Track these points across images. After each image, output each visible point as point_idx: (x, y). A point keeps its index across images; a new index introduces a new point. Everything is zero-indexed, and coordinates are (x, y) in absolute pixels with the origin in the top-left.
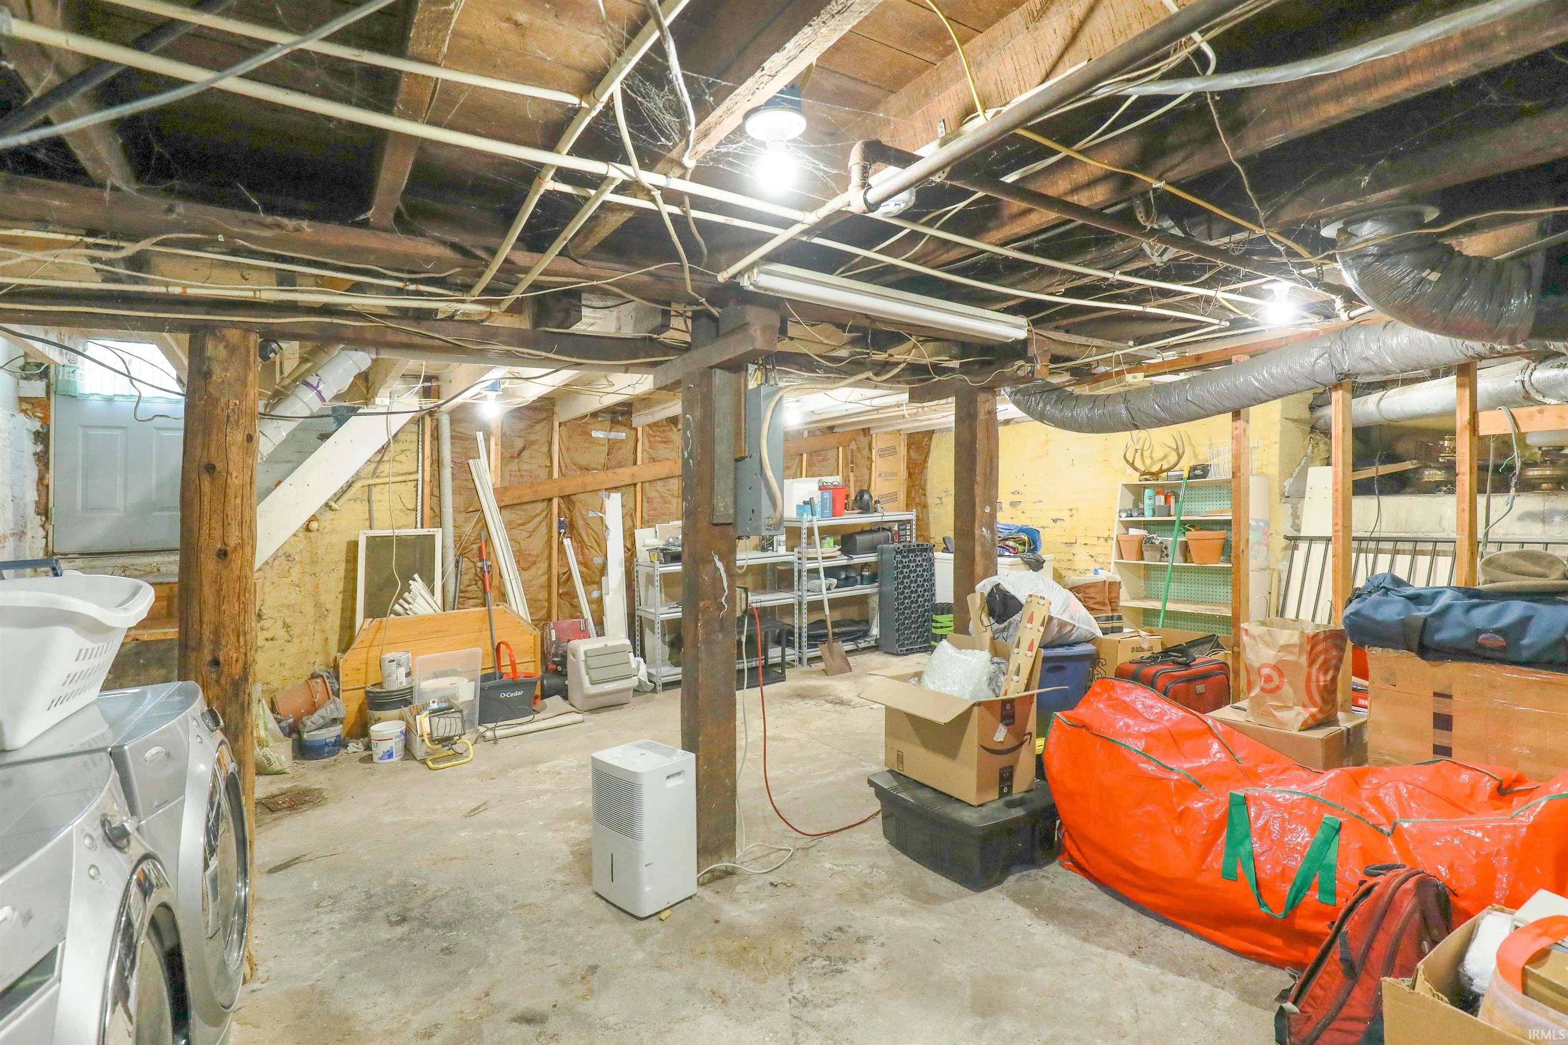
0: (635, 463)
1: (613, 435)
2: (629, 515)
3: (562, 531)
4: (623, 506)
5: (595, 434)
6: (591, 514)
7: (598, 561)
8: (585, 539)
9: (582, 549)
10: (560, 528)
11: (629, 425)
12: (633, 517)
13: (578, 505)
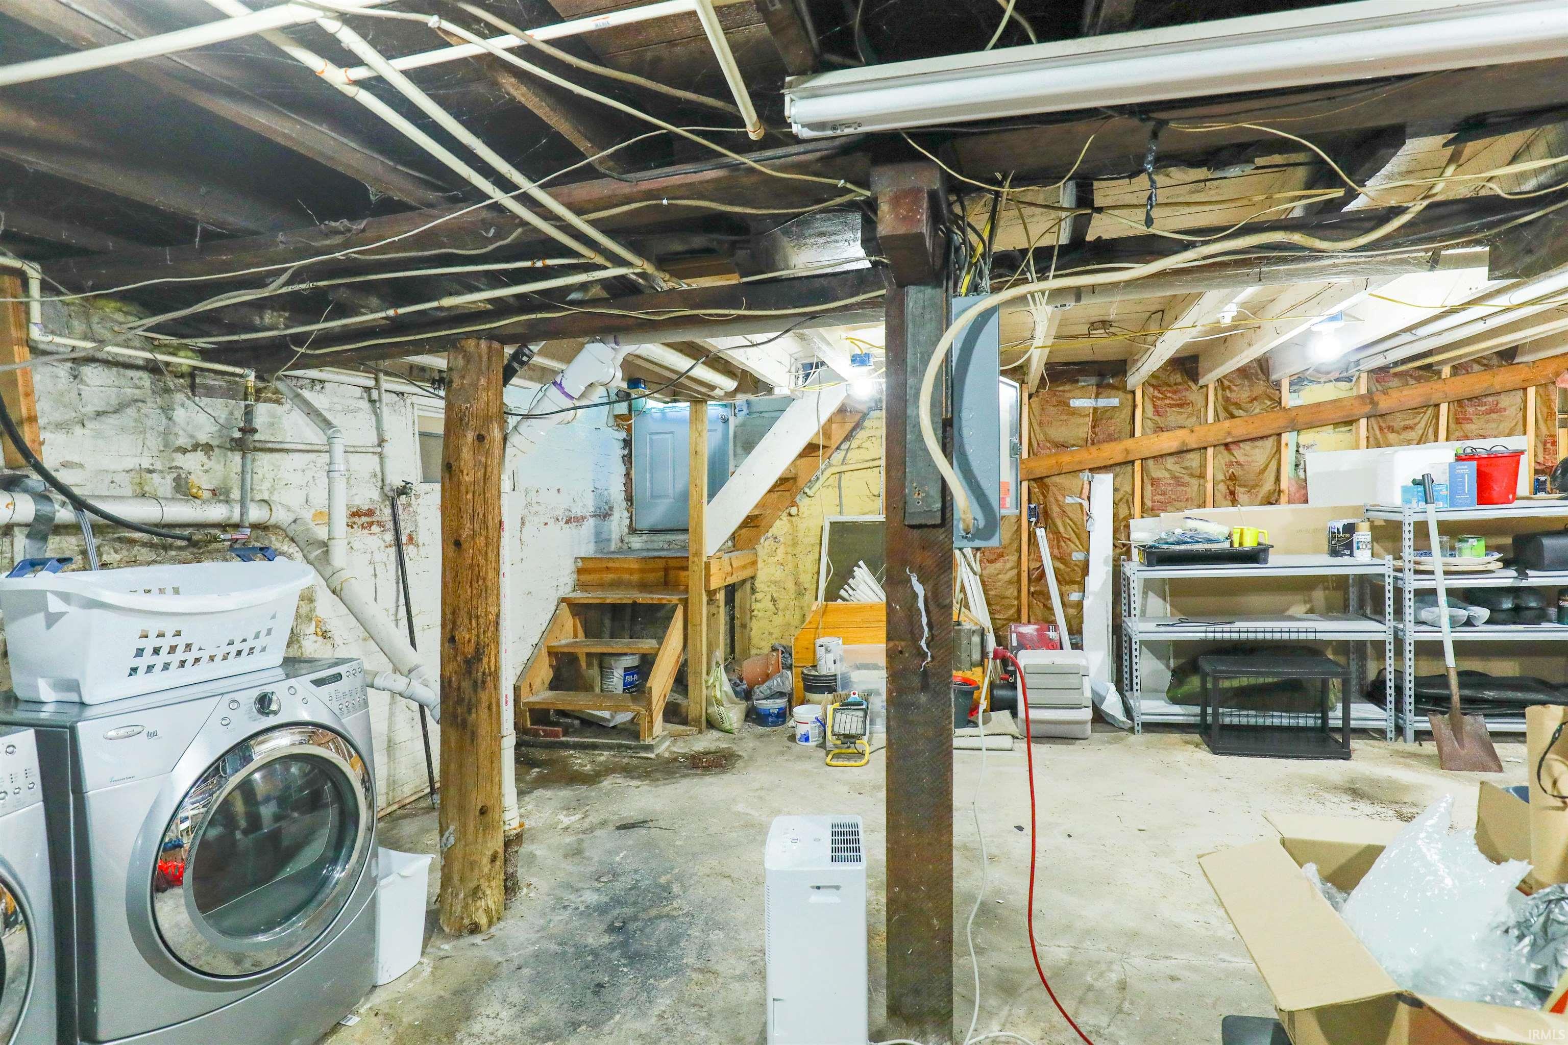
0: (1133, 435)
1: (1102, 403)
2: (1122, 501)
3: (1033, 519)
4: (1116, 490)
5: (1075, 403)
6: (1069, 500)
7: (1078, 556)
8: (1062, 529)
9: (1058, 542)
10: (1030, 516)
11: (1123, 388)
12: (1130, 504)
13: (1052, 488)
